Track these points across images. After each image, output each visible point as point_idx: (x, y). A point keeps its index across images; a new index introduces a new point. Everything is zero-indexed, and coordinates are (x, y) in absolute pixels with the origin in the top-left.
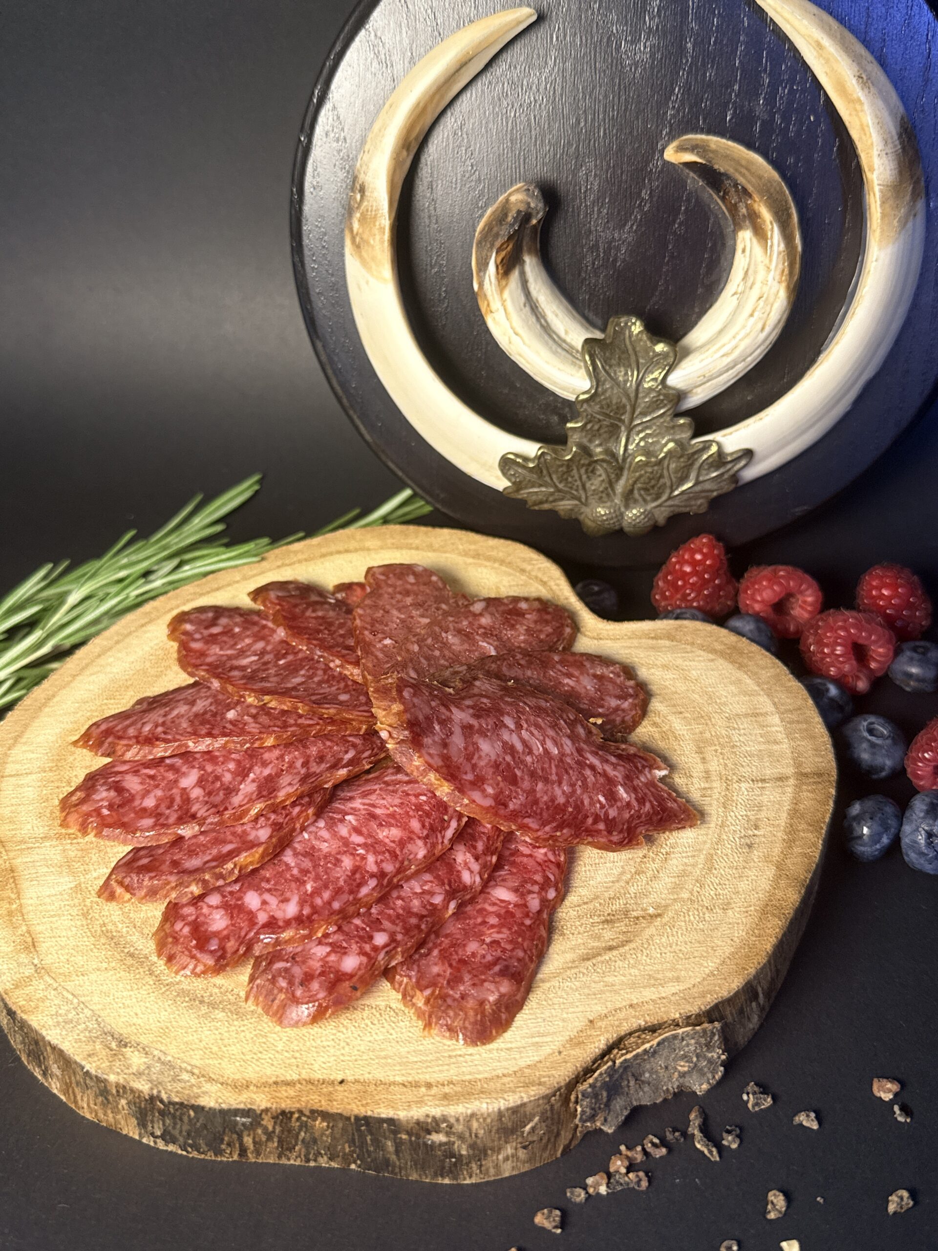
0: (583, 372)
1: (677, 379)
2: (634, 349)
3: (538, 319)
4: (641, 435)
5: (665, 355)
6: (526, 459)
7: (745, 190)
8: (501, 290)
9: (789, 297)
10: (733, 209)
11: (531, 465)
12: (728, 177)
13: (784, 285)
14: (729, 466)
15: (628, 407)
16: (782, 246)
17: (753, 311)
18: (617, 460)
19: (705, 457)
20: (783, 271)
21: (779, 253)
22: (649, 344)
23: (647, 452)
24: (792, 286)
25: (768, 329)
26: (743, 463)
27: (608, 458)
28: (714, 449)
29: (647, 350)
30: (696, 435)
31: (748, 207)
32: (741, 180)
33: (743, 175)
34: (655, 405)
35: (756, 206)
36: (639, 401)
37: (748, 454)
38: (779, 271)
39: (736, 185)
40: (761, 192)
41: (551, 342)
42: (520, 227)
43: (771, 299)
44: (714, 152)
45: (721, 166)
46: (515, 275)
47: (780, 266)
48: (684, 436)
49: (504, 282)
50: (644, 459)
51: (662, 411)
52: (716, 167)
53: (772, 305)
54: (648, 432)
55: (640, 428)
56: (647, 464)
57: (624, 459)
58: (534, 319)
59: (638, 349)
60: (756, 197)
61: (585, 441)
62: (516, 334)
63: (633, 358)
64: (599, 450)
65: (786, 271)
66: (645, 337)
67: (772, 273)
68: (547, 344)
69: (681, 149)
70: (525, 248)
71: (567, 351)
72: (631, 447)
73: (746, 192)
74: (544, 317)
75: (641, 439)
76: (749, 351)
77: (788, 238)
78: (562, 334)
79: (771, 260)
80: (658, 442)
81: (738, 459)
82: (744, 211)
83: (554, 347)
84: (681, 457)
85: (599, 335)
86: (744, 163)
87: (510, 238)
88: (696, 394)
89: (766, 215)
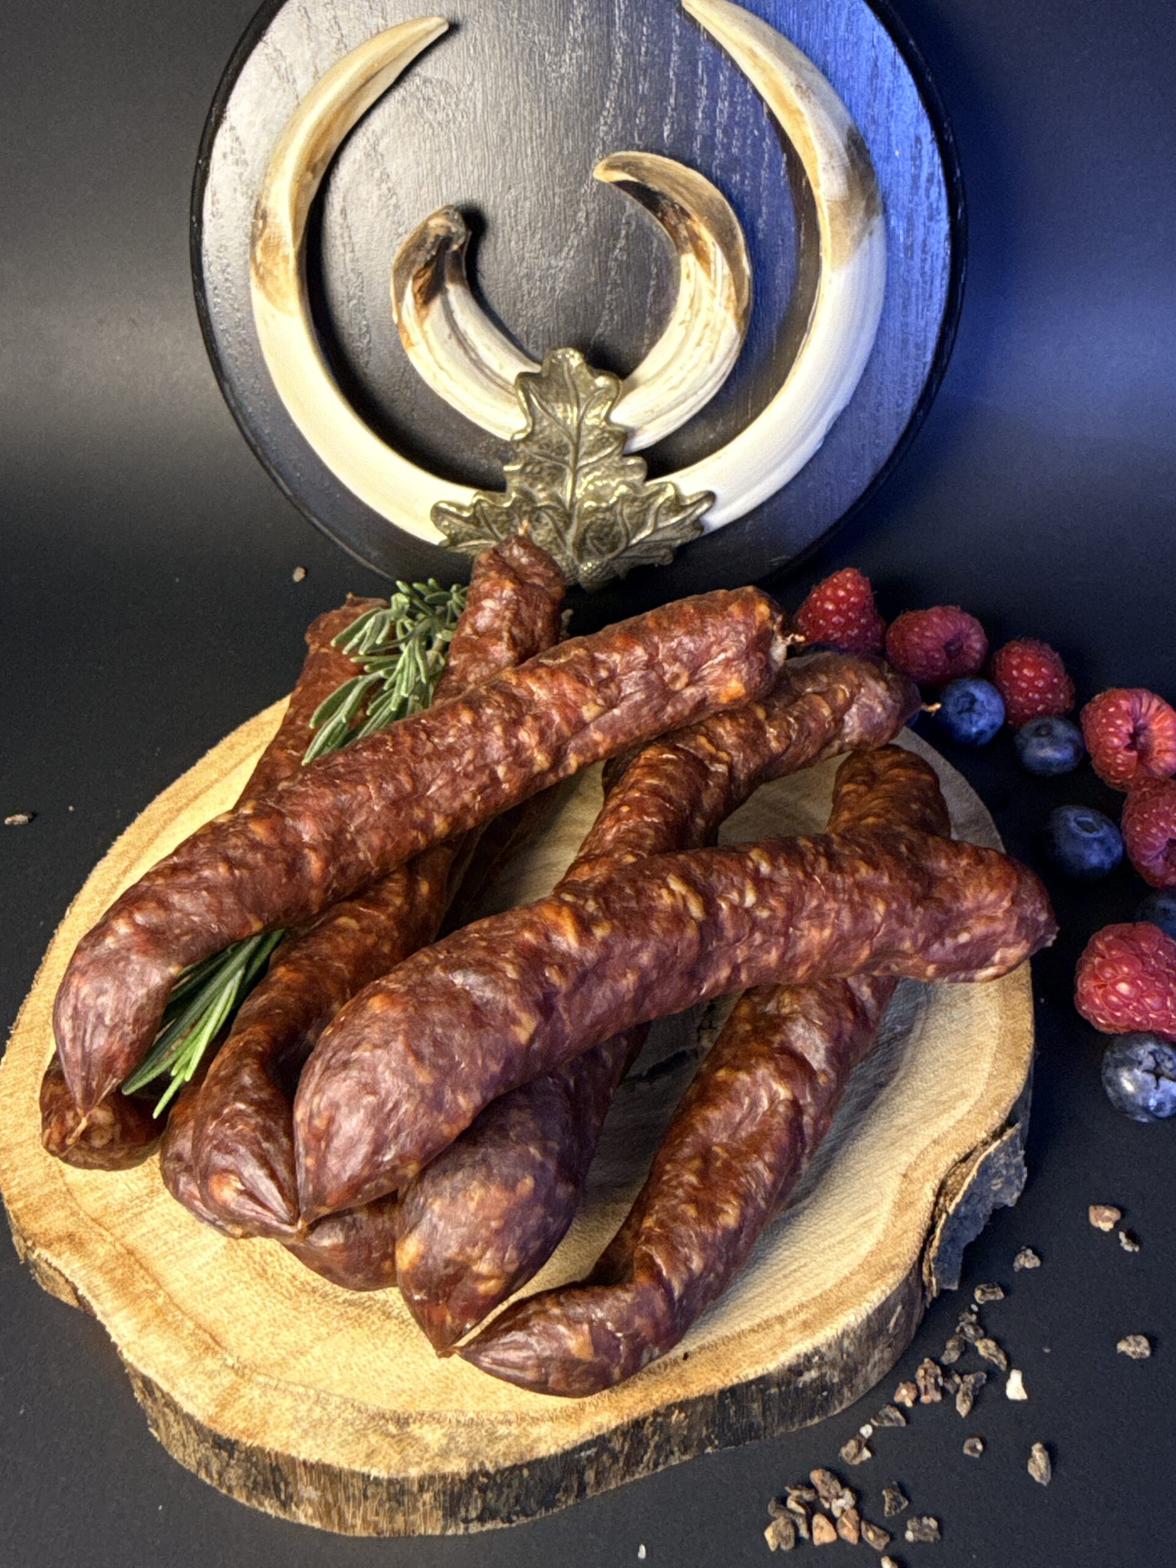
0: (518, 409)
1: (624, 414)
2: (573, 383)
3: (466, 352)
4: (590, 477)
5: (608, 390)
6: (460, 508)
7: (682, 210)
8: (421, 321)
9: (738, 325)
10: (674, 231)
11: (466, 514)
12: (664, 197)
13: (732, 312)
14: (690, 511)
15: (571, 448)
16: (727, 270)
17: (701, 339)
18: (563, 506)
19: (661, 500)
20: (730, 297)
21: (724, 277)
22: (589, 377)
23: (597, 496)
24: (741, 312)
25: (717, 360)
26: (705, 506)
27: (553, 504)
28: (670, 492)
29: (588, 384)
30: (650, 476)
31: (687, 228)
32: (678, 199)
33: (680, 194)
34: (601, 444)
35: (696, 228)
36: (583, 439)
37: (710, 496)
38: (725, 297)
39: (673, 205)
40: (699, 212)
41: (481, 377)
42: (438, 252)
43: (718, 327)
44: (649, 170)
45: (654, 185)
46: (436, 304)
47: (726, 293)
48: (636, 478)
49: (423, 312)
50: (594, 504)
51: (609, 450)
52: (650, 185)
53: (720, 333)
54: (597, 474)
55: (586, 470)
56: (597, 510)
57: (572, 505)
58: (461, 352)
59: (578, 382)
60: (695, 217)
61: (526, 486)
62: (441, 368)
63: (572, 393)
64: (542, 495)
65: (734, 297)
66: (585, 370)
67: (718, 299)
68: (476, 379)
69: (611, 167)
70: (447, 276)
71: (502, 387)
72: (579, 493)
73: (684, 213)
74: (474, 350)
75: (591, 482)
76: (699, 384)
77: (733, 261)
78: (496, 368)
79: (716, 286)
80: (608, 485)
81: (699, 502)
82: (684, 233)
83: (486, 382)
84: (635, 500)
85: (535, 369)
86: (682, 181)
87: (427, 264)
88: (646, 431)
89: (708, 238)
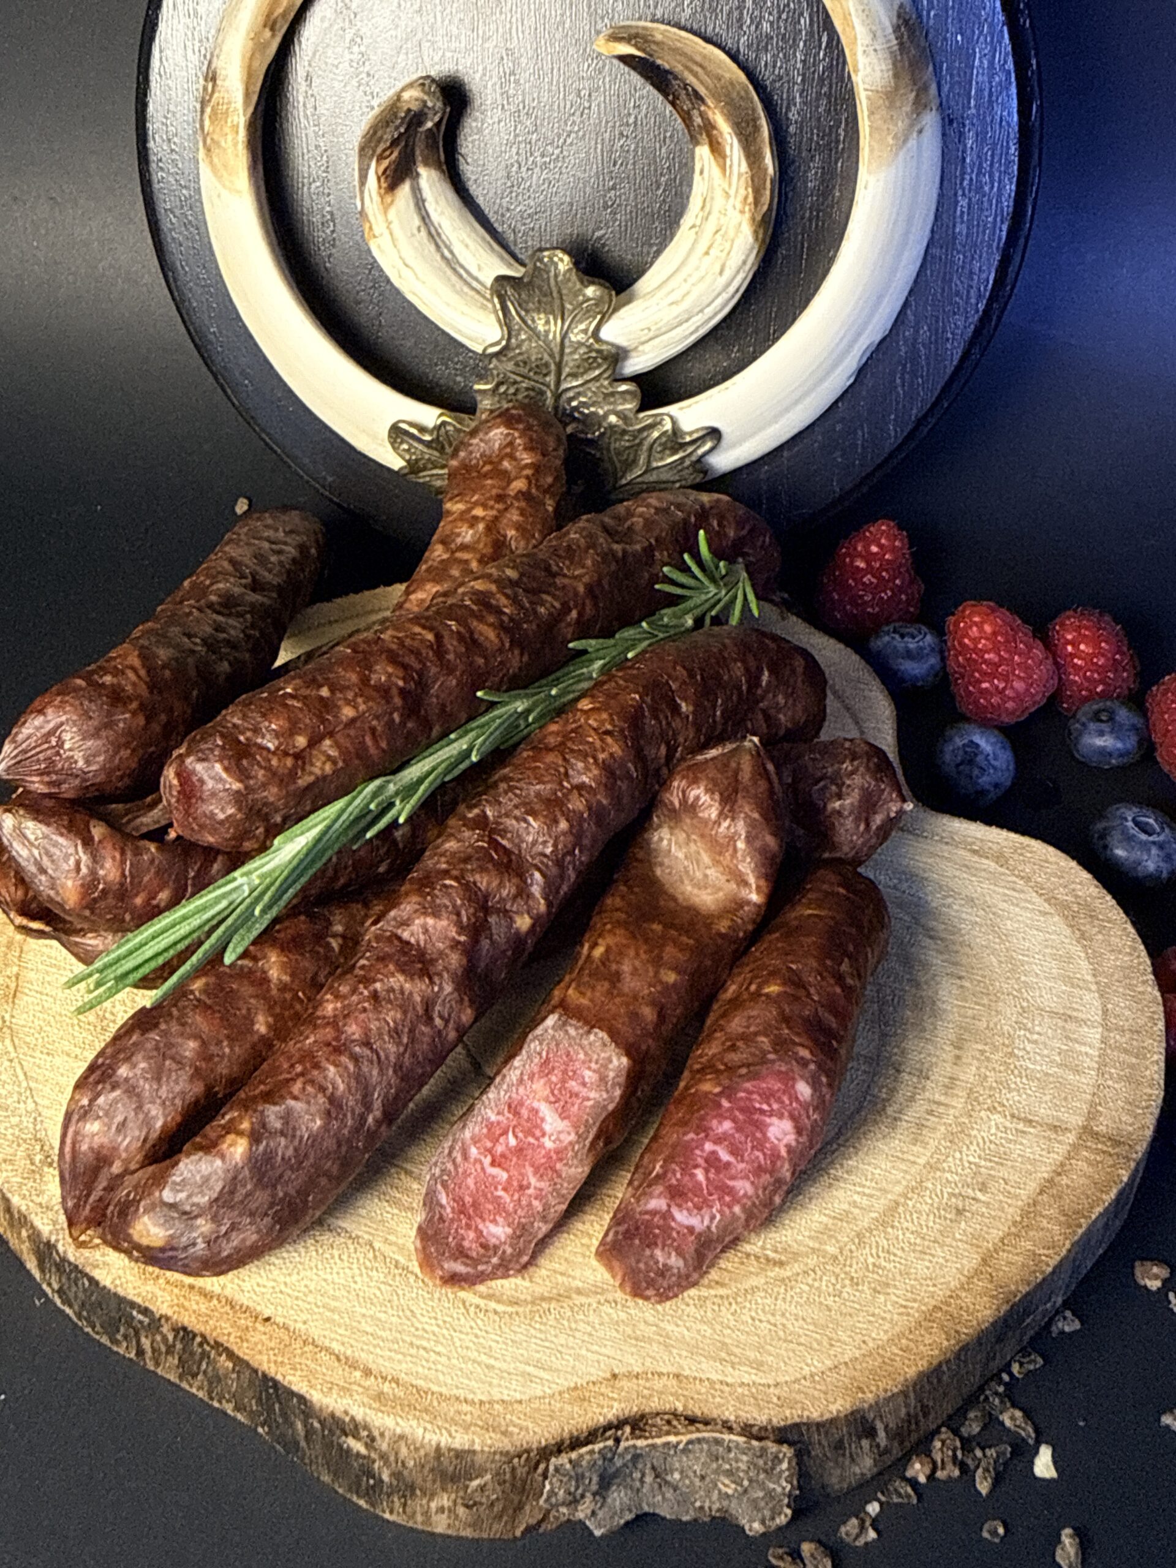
0: (491, 317)
1: (615, 331)
2: (559, 292)
3: (438, 248)
4: (574, 404)
5: (598, 301)
6: (422, 429)
7: (696, 93)
8: (386, 208)
10: (686, 117)
11: (428, 437)
12: (676, 78)
13: (747, 215)
14: (691, 449)
15: (553, 368)
16: (744, 166)
17: (710, 248)
19: (656, 434)
20: (746, 198)
21: (740, 175)
22: (578, 286)
24: (759, 218)
26: (708, 445)
28: (667, 426)
29: (576, 293)
30: (645, 406)
31: (701, 114)
32: (691, 79)
33: (696, 75)
34: (587, 364)
35: (710, 114)
36: (566, 358)
37: (714, 434)
38: (740, 198)
39: (685, 86)
40: (716, 97)
41: (455, 279)
42: (406, 130)
44: (658, 43)
45: (665, 62)
46: (405, 189)
47: (742, 192)
48: (628, 406)
49: (388, 199)
51: (596, 373)
52: (659, 62)
53: (733, 241)
54: (582, 399)
55: (571, 394)
59: (564, 292)
62: (407, 264)
63: (557, 303)
65: (751, 199)
66: (574, 278)
67: (732, 200)
68: (448, 280)
69: (615, 38)
70: (419, 157)
71: (478, 292)
73: (698, 97)
74: (448, 247)
76: (709, 300)
78: (474, 271)
79: (730, 185)
80: (595, 413)
81: (702, 439)
83: (460, 285)
84: (625, 432)
85: (519, 271)
86: (698, 59)
87: (394, 144)
88: (644, 353)
89: (724, 128)
